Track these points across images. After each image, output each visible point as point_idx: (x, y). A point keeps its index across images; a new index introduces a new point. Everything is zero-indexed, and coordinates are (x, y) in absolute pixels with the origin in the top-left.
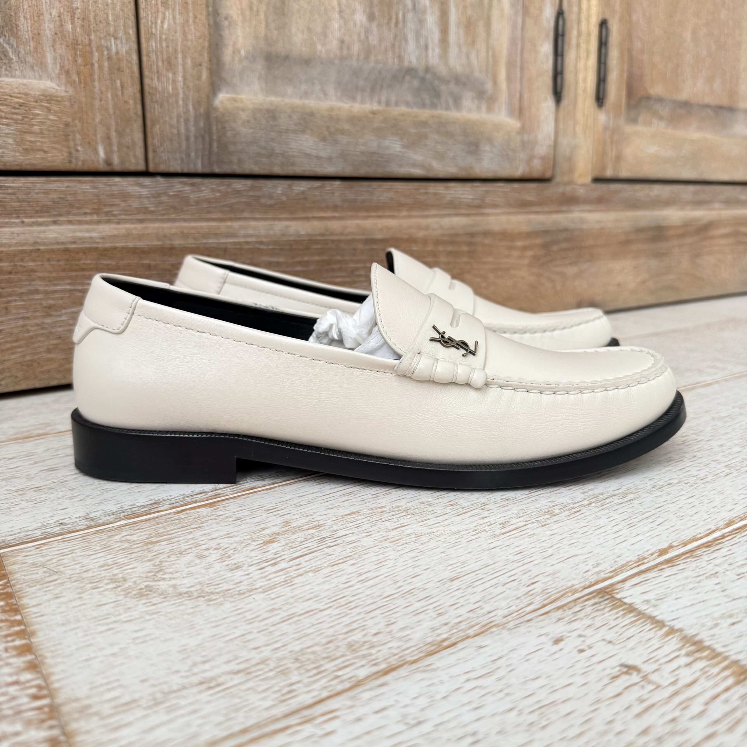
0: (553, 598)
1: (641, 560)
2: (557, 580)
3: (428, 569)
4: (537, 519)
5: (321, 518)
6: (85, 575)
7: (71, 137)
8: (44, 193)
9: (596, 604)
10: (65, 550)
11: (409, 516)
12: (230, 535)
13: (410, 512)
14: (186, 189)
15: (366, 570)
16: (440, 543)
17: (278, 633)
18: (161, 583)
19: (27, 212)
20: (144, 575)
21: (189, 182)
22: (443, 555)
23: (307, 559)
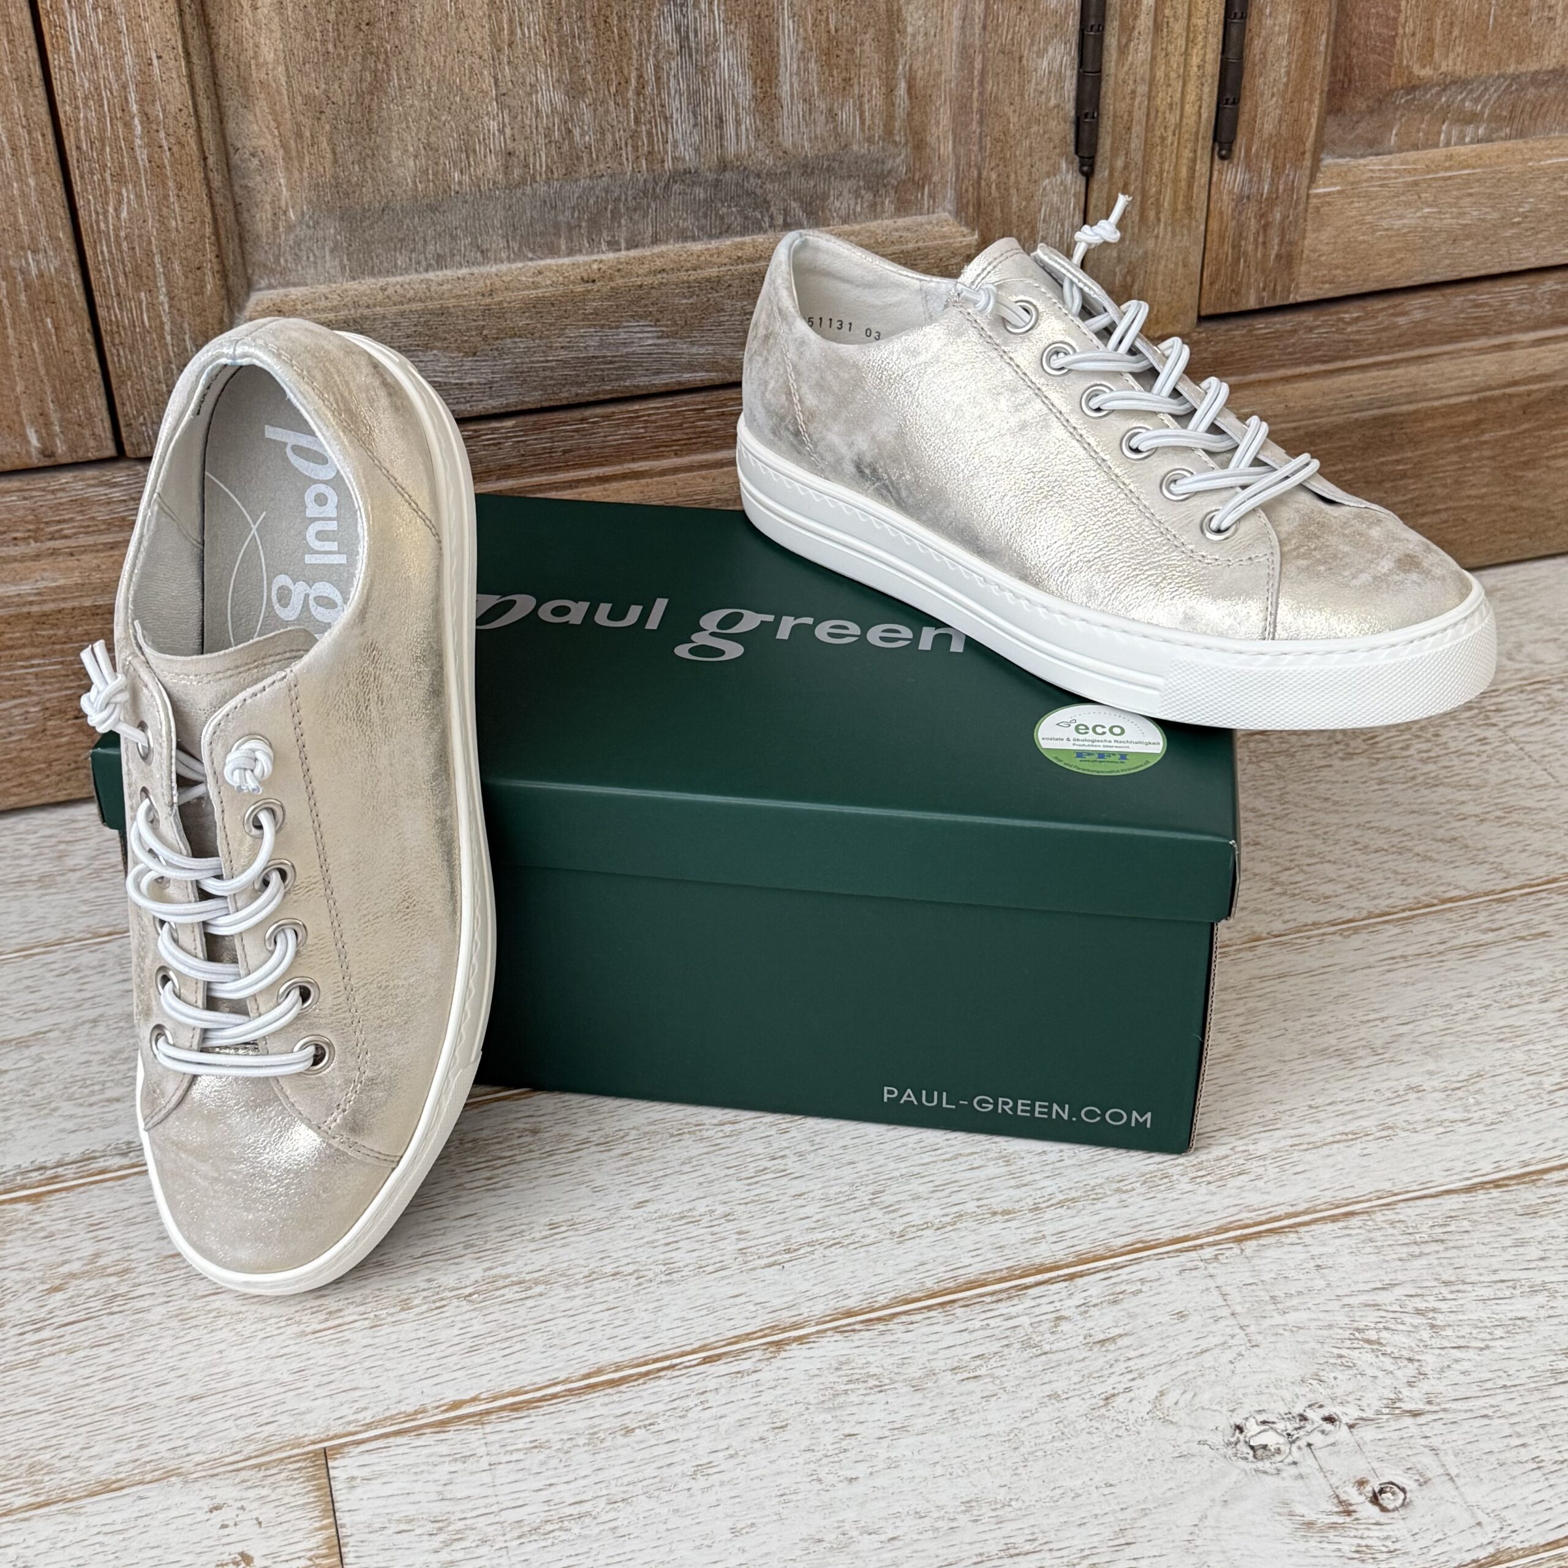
1: (415, 1414)
12: (24, 1266)
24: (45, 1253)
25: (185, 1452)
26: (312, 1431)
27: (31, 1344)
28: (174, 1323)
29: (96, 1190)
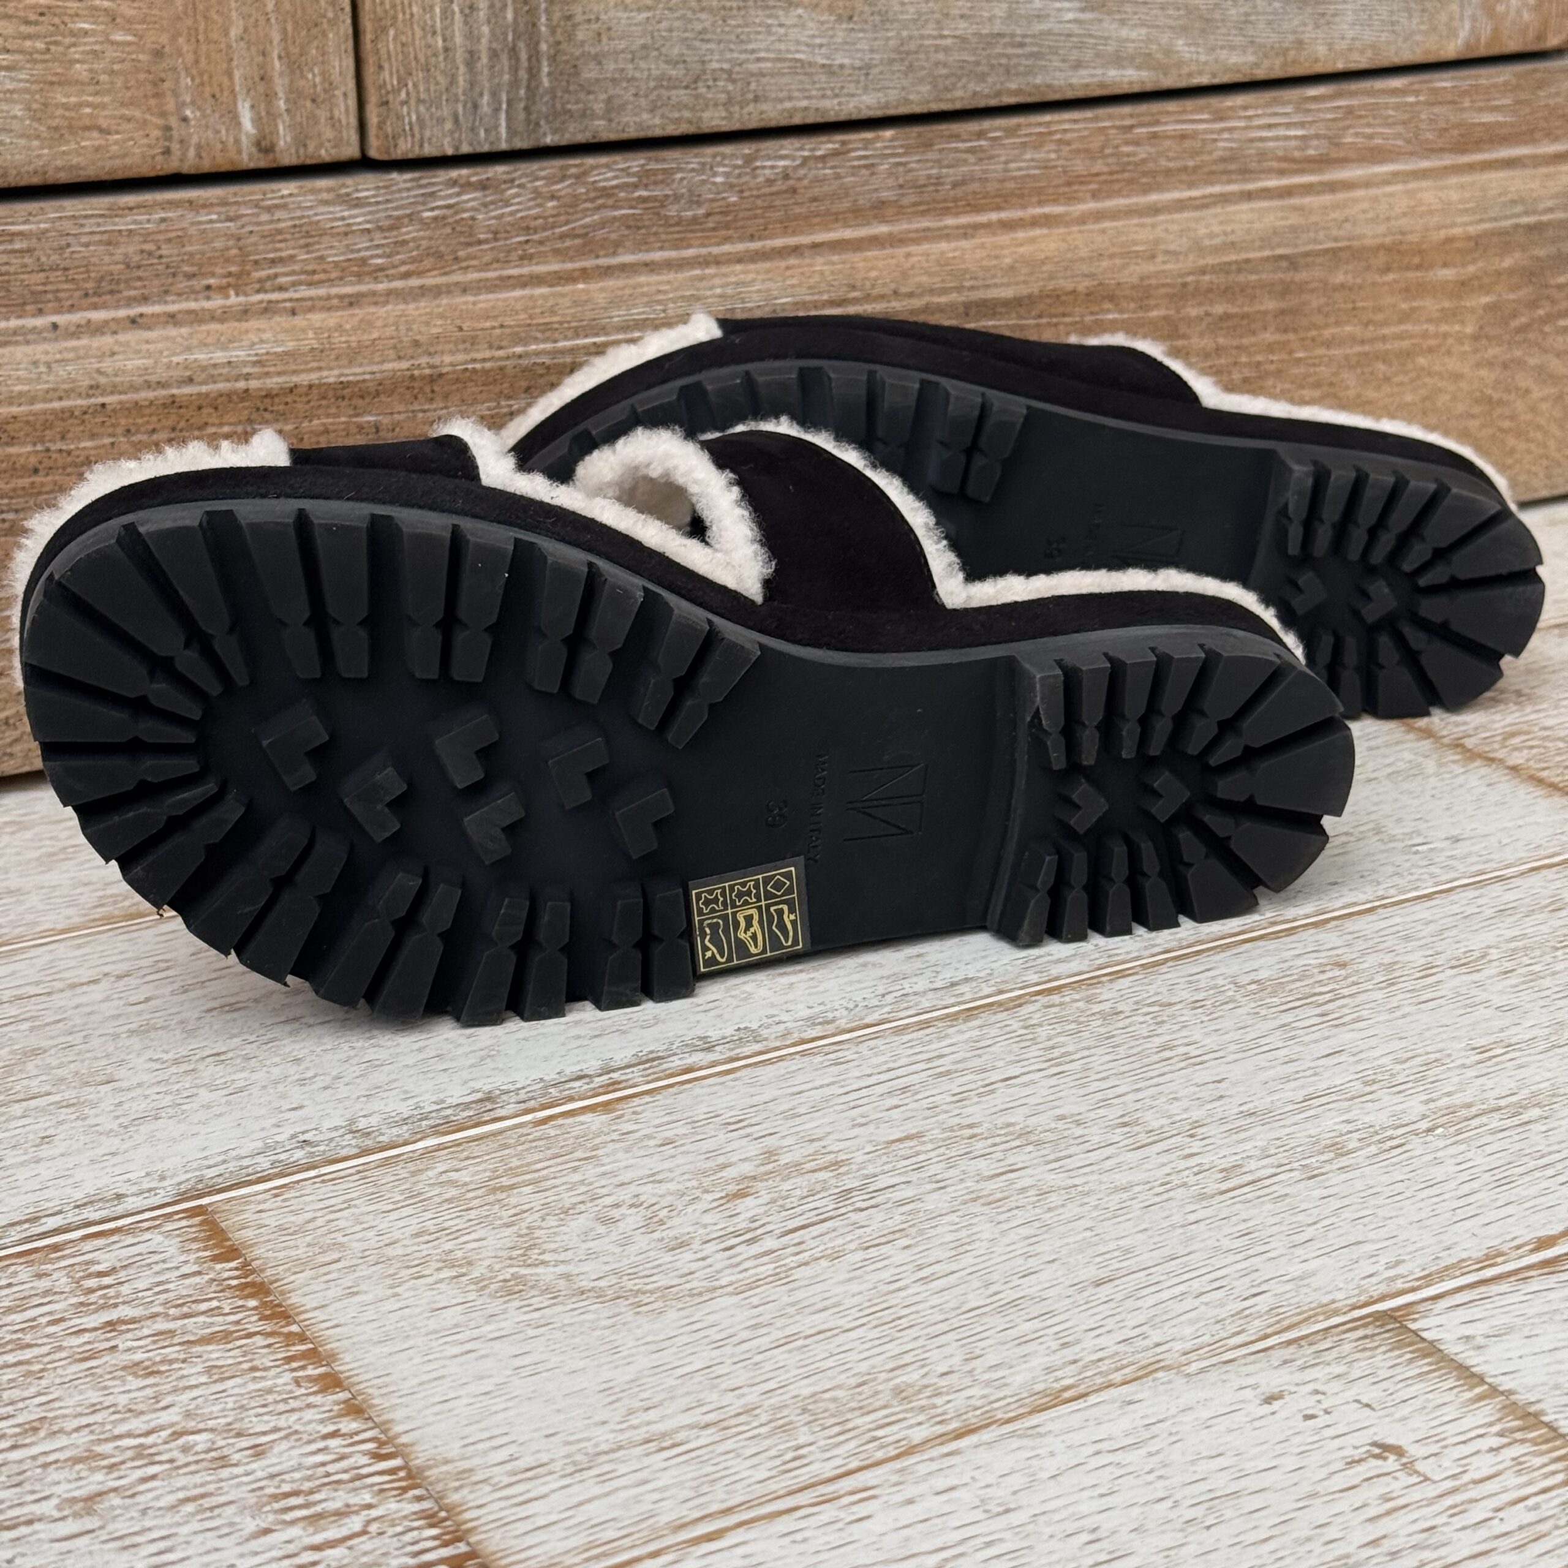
0: (1286, 1323)
1: (1491, 1257)
2: (1305, 1290)
3: (1053, 1261)
4: (1303, 1162)
5: (842, 1145)
6: (390, 1251)
7: (166, 85)
8: (99, 243)
9: (1365, 1337)
10: (332, 1201)
11: (1030, 1148)
12: (657, 1178)
13: (1033, 1138)
14: (465, 197)
15: (932, 1260)
16: (1087, 1208)
17: (768, 1366)
18: (540, 1270)
19: (61, 295)
20: (504, 1254)
21: (474, 179)
22: (1088, 1234)
23: (815, 1234)
24: (680, 1160)
25: (1148, 1342)
26: (1340, 1296)
27: (756, 1257)
28: (976, 1208)
29: (697, 1089)
